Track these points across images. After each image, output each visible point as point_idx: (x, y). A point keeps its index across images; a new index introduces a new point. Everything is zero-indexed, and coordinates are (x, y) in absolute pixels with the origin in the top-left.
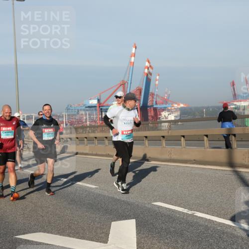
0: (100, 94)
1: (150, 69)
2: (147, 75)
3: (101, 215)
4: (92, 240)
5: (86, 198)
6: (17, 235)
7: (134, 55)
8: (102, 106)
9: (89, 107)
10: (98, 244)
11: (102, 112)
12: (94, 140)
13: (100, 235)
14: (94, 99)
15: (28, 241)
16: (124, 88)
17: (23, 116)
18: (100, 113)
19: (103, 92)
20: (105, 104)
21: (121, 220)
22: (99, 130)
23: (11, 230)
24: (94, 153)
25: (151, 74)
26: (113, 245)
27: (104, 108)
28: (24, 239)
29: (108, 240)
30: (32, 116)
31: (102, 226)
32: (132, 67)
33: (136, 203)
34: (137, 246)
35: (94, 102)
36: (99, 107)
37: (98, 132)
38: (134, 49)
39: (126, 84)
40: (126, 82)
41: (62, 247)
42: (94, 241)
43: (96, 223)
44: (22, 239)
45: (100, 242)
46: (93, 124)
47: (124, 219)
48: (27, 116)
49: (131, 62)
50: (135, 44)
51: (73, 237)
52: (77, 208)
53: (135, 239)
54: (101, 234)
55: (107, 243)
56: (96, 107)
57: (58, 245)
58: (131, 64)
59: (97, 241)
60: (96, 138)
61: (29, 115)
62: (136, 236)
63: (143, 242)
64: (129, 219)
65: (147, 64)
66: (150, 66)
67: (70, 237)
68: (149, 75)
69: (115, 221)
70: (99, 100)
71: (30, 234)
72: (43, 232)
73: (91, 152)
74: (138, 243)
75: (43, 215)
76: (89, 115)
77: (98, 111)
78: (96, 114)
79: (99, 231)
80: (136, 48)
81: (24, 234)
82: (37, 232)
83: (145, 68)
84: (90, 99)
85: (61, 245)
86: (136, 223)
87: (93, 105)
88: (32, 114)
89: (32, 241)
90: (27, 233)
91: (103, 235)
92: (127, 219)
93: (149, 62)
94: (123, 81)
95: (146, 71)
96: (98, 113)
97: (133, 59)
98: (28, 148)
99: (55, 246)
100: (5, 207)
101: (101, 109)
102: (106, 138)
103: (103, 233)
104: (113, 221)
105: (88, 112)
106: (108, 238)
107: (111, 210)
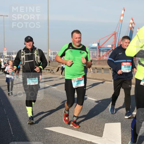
0: (100, 40)
1: (133, 24)
2: (131, 28)
3: (98, 118)
4: (92, 134)
5: (89, 107)
6: (46, 128)
7: (123, 15)
8: (100, 48)
9: (92, 48)
10: (96, 137)
11: (100, 52)
12: (94, 70)
13: (98, 132)
14: (95, 43)
15: (53, 131)
16: (115, 37)
17: (51, 52)
18: (99, 52)
19: (101, 39)
20: (102, 47)
21: (111, 122)
22: (97, 63)
23: (42, 124)
24: (95, 78)
25: (133, 28)
26: (106, 139)
27: (102, 49)
28: (50, 130)
29: (103, 135)
30: (56, 52)
31: (99, 126)
32: (121, 23)
33: (122, 112)
34: (122, 140)
35: (96, 45)
36: (99, 48)
37: (97, 65)
38: (123, 11)
39: (117, 34)
40: (117, 33)
41: (73, 137)
42: (93, 135)
43: (95, 124)
44: (48, 130)
45: (98, 136)
46: (94, 59)
47: (113, 122)
48: (53, 53)
49: (121, 20)
50: (124, 8)
51: (81, 132)
52: (83, 113)
53: (120, 136)
54: (98, 130)
55: (102, 137)
56: (96, 48)
57: (71, 136)
58: (120, 21)
59: (96, 135)
60: (96, 68)
61: (54, 52)
62: (121, 134)
63: (125, 138)
64: (116, 122)
65: (131, 21)
66: (133, 23)
67: (78, 131)
68: (132, 29)
69: (107, 123)
70: (98, 44)
71: (54, 127)
72: (61, 126)
73: (92, 77)
74: (122, 139)
75: (62, 116)
76: (92, 53)
77: (98, 51)
78: (96, 53)
79: (97, 128)
80: (124, 10)
81: (50, 127)
82: (58, 126)
83: (130, 24)
84: (93, 43)
85: (73, 136)
86: (121, 125)
87: (95, 47)
88: (56, 51)
89: (55, 132)
90: (52, 127)
91: (99, 131)
92: (115, 122)
93: (132, 20)
94: (115, 32)
95: (130, 26)
96: (98, 52)
97: (122, 18)
98: (53, 72)
99: (69, 136)
100: (39, 109)
101: (100, 50)
102: (103, 68)
103: (100, 130)
104: (106, 123)
105: (91, 52)
106: (103, 133)
107: (105, 116)
